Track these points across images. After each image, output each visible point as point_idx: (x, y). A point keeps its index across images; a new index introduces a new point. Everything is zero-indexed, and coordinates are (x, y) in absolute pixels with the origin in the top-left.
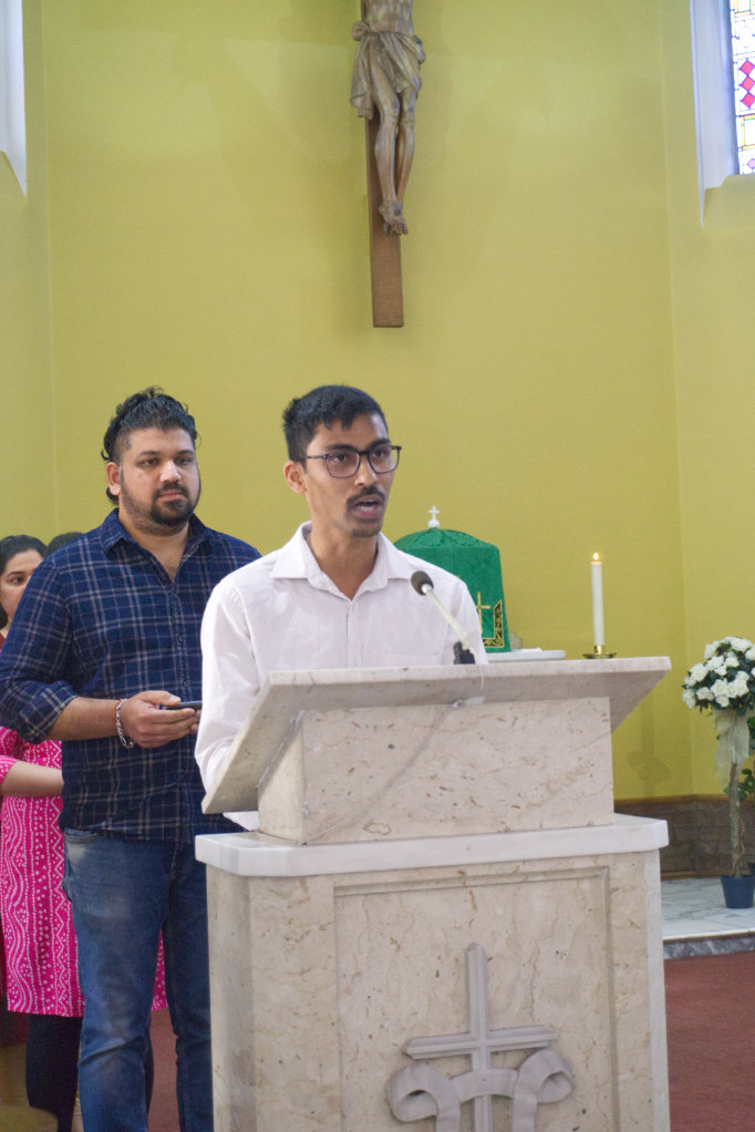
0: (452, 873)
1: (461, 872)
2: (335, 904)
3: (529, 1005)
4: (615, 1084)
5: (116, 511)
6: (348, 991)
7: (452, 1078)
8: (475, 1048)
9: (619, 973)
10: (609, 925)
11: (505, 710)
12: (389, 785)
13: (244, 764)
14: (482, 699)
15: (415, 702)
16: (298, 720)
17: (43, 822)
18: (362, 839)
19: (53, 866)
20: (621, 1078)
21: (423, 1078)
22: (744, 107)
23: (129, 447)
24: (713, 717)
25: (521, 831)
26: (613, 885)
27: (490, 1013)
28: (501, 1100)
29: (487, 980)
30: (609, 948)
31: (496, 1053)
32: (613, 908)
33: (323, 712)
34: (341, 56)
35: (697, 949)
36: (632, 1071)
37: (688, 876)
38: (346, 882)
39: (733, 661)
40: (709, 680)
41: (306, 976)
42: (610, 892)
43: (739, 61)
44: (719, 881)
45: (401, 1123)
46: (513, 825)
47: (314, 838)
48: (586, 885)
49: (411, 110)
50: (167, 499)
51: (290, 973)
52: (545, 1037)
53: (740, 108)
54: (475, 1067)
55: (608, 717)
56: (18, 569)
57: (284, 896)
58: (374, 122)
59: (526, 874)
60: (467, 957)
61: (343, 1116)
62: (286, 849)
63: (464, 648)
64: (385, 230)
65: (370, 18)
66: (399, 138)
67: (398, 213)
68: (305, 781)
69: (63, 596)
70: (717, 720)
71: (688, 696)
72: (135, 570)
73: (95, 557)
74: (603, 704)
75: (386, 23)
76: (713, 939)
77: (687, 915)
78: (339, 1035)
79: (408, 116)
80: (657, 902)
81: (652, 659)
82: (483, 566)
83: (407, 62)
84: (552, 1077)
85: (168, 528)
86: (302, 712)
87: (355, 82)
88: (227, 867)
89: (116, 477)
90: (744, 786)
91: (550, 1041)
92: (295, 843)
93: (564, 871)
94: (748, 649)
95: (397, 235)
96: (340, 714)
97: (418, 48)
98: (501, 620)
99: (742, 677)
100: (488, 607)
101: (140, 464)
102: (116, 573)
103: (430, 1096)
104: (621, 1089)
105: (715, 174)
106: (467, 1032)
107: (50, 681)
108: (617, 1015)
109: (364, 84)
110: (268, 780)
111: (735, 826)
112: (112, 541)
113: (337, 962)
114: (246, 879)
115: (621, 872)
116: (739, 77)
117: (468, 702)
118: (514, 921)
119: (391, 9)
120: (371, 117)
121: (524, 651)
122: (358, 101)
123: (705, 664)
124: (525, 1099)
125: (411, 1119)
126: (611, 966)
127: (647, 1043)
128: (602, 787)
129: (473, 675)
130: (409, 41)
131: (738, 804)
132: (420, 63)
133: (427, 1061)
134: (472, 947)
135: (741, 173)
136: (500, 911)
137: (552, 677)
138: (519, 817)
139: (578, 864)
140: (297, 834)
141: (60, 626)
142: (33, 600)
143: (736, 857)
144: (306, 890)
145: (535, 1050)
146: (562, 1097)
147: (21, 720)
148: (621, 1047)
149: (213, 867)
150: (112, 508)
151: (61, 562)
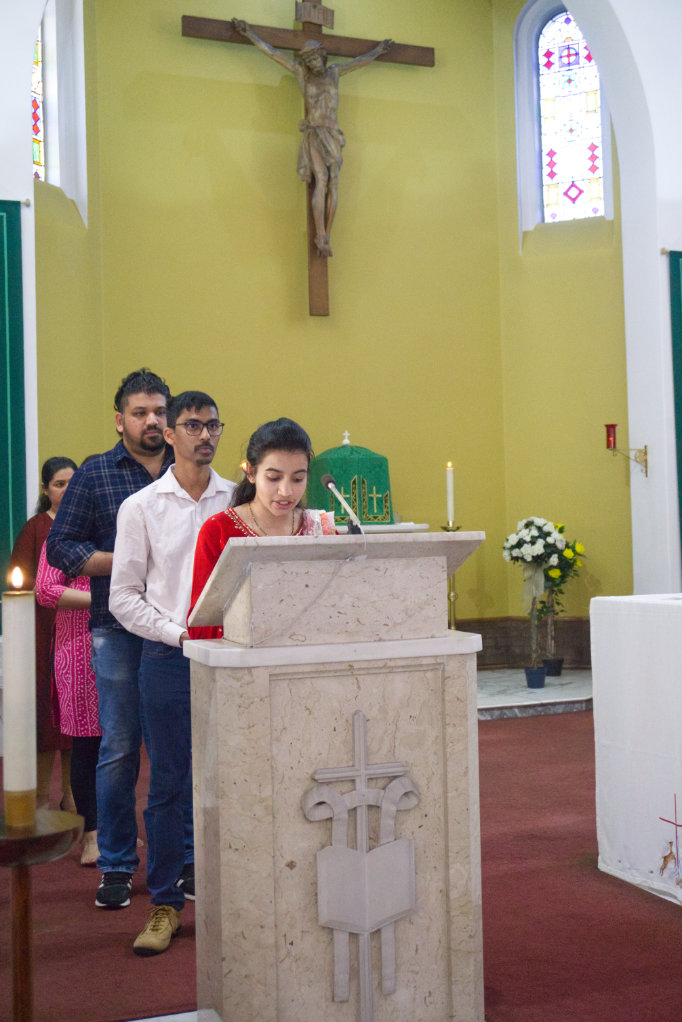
0: (343, 667)
1: (350, 666)
2: (270, 684)
3: (392, 750)
4: (446, 798)
5: (122, 440)
6: (278, 740)
7: (343, 794)
8: (358, 776)
9: (450, 730)
10: (443, 700)
11: (380, 563)
12: (306, 610)
13: (215, 595)
14: (365, 556)
15: (323, 558)
16: (248, 568)
17: (81, 623)
18: (288, 644)
19: (88, 650)
20: (449, 795)
21: (324, 794)
22: (549, 179)
23: (128, 404)
24: (522, 568)
25: (390, 640)
26: (447, 675)
27: (368, 754)
28: (374, 808)
29: (366, 733)
30: (443, 714)
31: (372, 779)
32: (446, 689)
33: (263, 563)
34: (292, 141)
35: (508, 714)
36: (457, 790)
37: (504, 668)
38: (277, 671)
39: (535, 533)
40: (520, 544)
41: (251, 730)
42: (444, 679)
43: (545, 151)
44: (523, 671)
45: (311, 822)
46: (384, 637)
47: (259, 642)
48: (429, 675)
49: (336, 177)
50: (150, 435)
51: (241, 728)
52: (402, 769)
53: (546, 180)
54: (357, 788)
55: (446, 569)
56: (60, 478)
57: (238, 680)
58: (312, 184)
59: (392, 667)
60: (353, 719)
61: (274, 817)
62: (239, 650)
63: (354, 524)
64: (318, 254)
65: (310, 117)
66: (327, 195)
67: (326, 243)
68: (252, 607)
69: (90, 490)
70: (524, 569)
71: (506, 554)
72: (134, 474)
73: (109, 467)
74: (442, 561)
75: (320, 121)
76: (519, 707)
77: (503, 692)
78: (272, 767)
79: (333, 181)
80: (474, 685)
81: (473, 532)
82: (377, 469)
83: (333, 147)
84: (406, 794)
85: (151, 453)
86: (251, 563)
87: (300, 157)
88: (202, 661)
89: (121, 422)
90: (541, 611)
91: (406, 772)
92: (245, 646)
93: (415, 666)
94: (545, 525)
95: (325, 257)
96: (275, 564)
97: (340, 137)
98: (388, 504)
99: (540, 543)
100: (380, 496)
101: (135, 414)
102: (121, 477)
103: (329, 805)
104: (449, 802)
105: (530, 223)
106: (353, 766)
107: (82, 541)
108: (448, 755)
109: (306, 160)
110: (229, 606)
111: (534, 636)
112: (119, 458)
113: (271, 720)
114: (214, 669)
115: (451, 667)
116: (546, 160)
117: (356, 558)
118: (383, 697)
119: (324, 110)
120: (310, 181)
121: (403, 524)
122: (302, 171)
123: (517, 534)
124: (388, 808)
125: (317, 819)
126: (445, 725)
127: (466, 773)
128: (441, 611)
129: (359, 542)
130: (335, 133)
131: (536, 622)
132: (342, 146)
133: (328, 783)
134: (356, 713)
135: (546, 221)
136: (375, 691)
137: (410, 543)
138: (388, 631)
139: (425, 662)
140: (246, 640)
141: (88, 508)
142: (72, 493)
143: (534, 656)
144: (252, 676)
145: (395, 777)
146: (412, 806)
147: (64, 564)
148: (449, 776)
149: (193, 661)
150: (120, 439)
151: (89, 470)
